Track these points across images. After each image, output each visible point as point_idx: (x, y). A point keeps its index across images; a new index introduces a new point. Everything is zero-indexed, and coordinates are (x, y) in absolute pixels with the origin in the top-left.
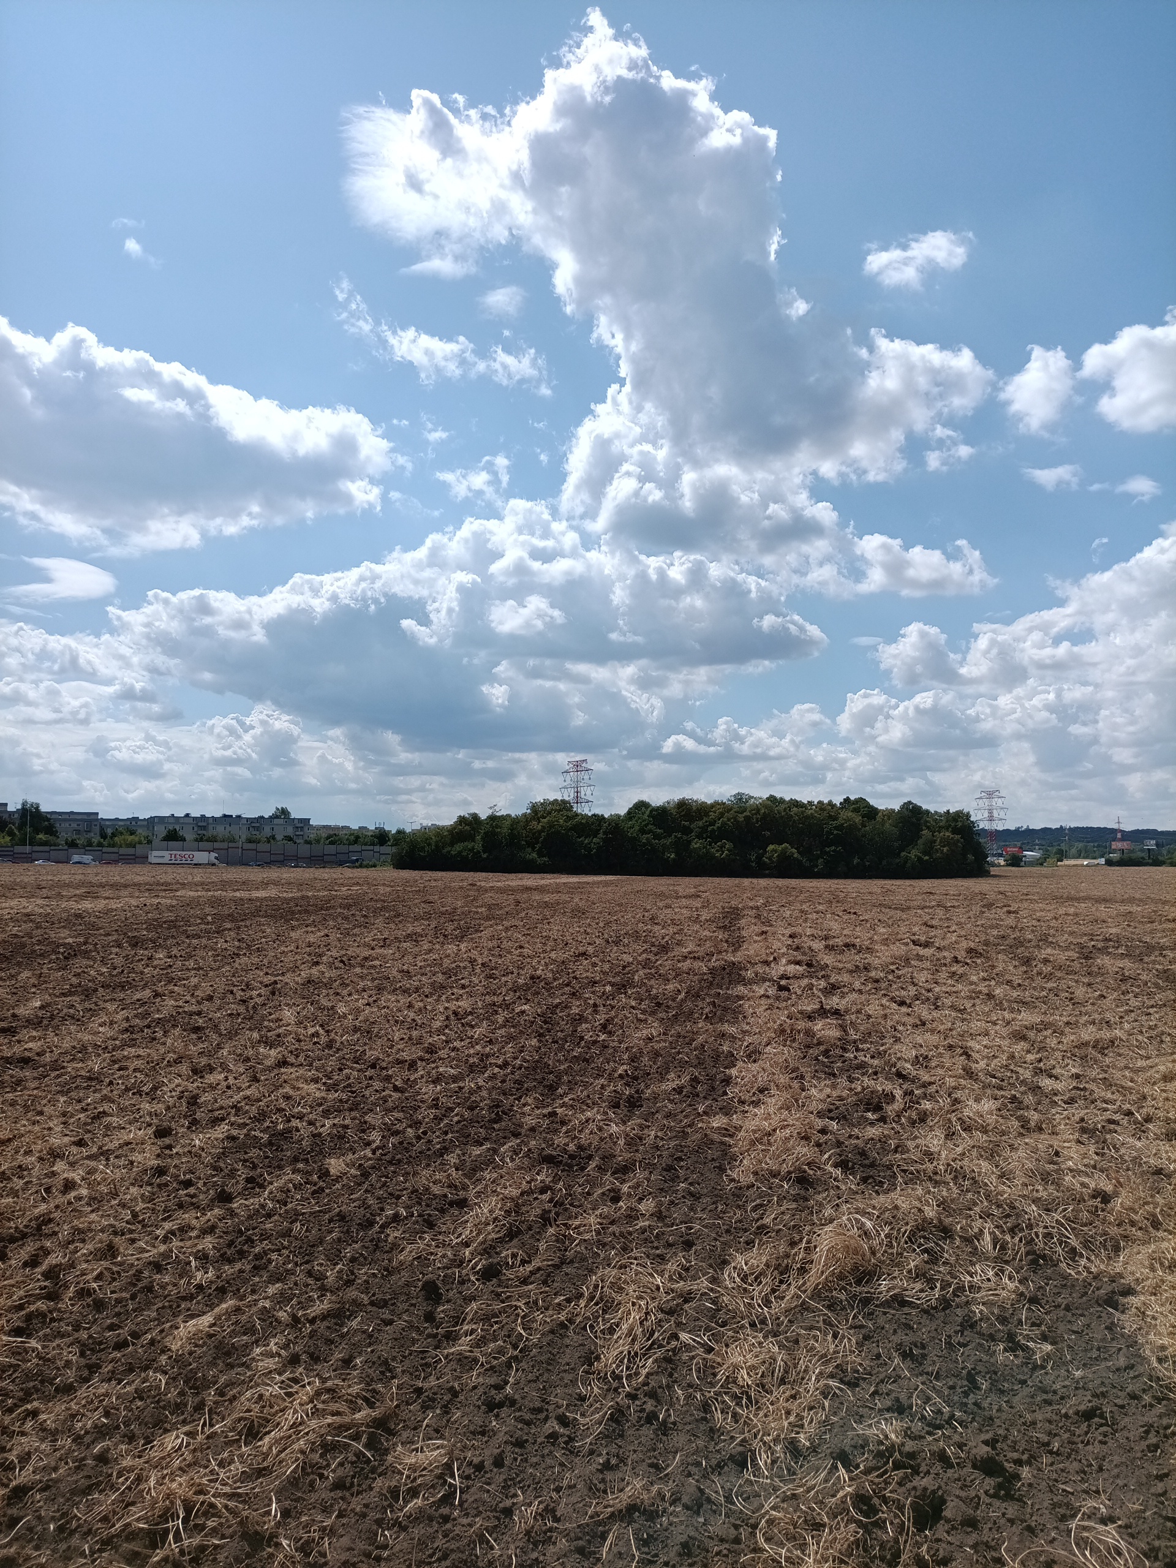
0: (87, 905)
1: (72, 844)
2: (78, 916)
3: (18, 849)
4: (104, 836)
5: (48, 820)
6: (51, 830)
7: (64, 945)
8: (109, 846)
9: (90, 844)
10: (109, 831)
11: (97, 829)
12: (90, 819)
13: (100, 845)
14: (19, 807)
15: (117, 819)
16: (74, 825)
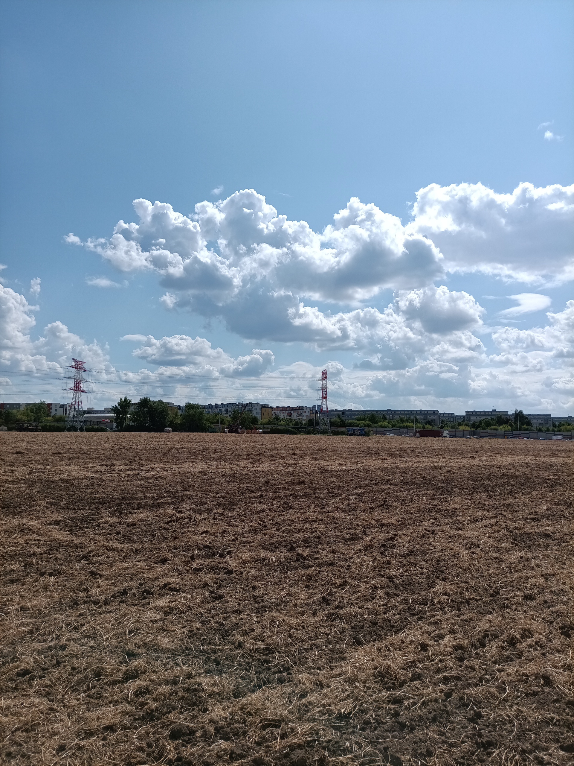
0: (554, 460)
1: (540, 430)
2: (551, 465)
3: (514, 432)
4: (554, 426)
5: (527, 418)
6: (529, 423)
7: (548, 479)
8: (558, 431)
9: (548, 430)
10: (557, 424)
11: (551, 423)
12: (547, 418)
13: (553, 430)
14: (514, 412)
15: (561, 418)
16: (540, 421)
